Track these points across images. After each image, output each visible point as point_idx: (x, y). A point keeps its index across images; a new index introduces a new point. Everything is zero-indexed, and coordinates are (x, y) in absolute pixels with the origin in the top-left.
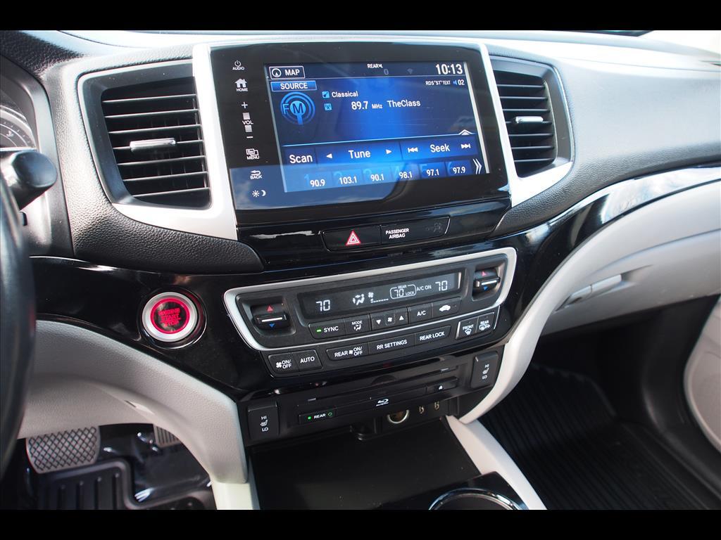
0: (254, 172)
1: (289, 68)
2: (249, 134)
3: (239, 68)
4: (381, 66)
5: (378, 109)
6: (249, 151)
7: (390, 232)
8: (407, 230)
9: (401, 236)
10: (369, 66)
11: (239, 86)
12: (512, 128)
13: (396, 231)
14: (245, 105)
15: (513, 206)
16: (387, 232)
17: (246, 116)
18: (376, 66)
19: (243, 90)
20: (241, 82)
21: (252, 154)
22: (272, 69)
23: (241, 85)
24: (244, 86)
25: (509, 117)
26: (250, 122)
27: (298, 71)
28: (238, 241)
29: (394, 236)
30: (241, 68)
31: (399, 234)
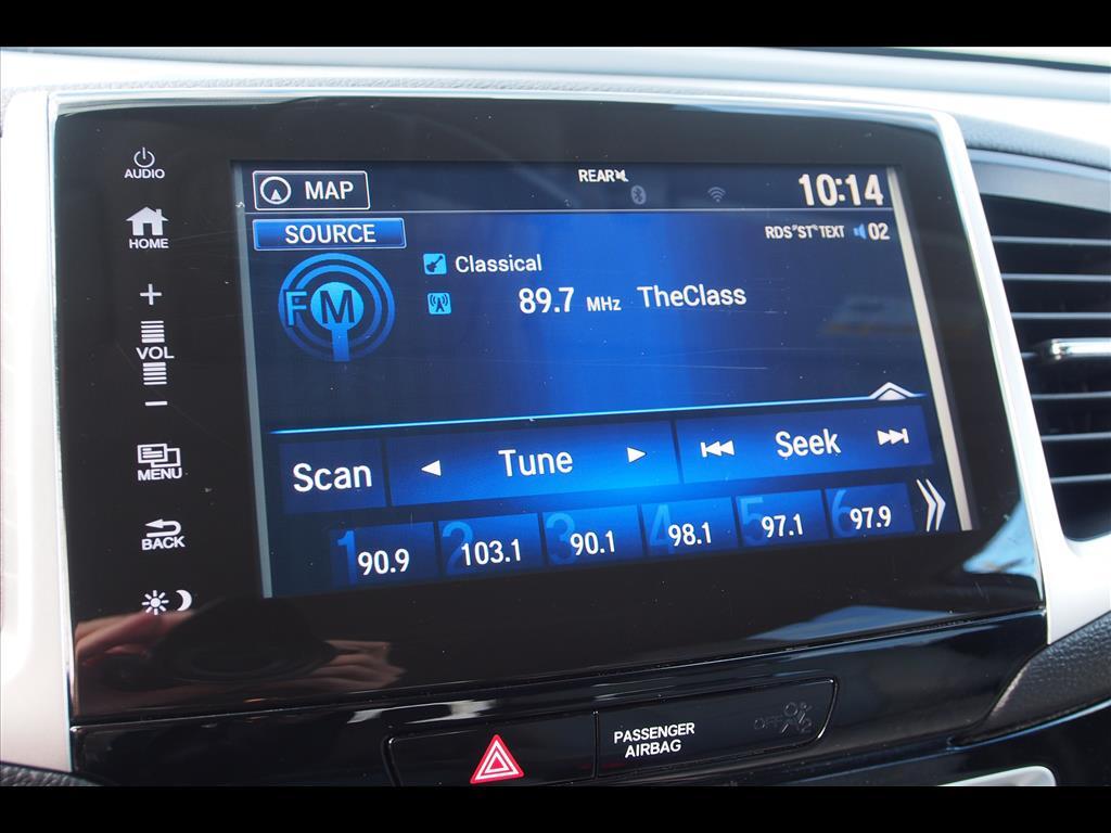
0: (159, 524)
1: (319, 178)
2: (156, 392)
3: (148, 173)
4: (621, 175)
5: (606, 315)
6: (145, 453)
7: (628, 736)
8: (690, 728)
9: (666, 747)
10: (584, 175)
11: (138, 230)
12: (1042, 373)
13: (650, 733)
14: (151, 295)
15: (1049, 642)
16: (617, 736)
17: (153, 333)
18: (606, 176)
19: (151, 244)
20: (148, 221)
21: (157, 462)
22: (260, 179)
23: (147, 228)
24: (157, 230)
25: (1031, 337)
26: (164, 353)
27: (346, 188)
28: (73, 774)
29: (643, 750)
30: (153, 174)
31: (661, 740)
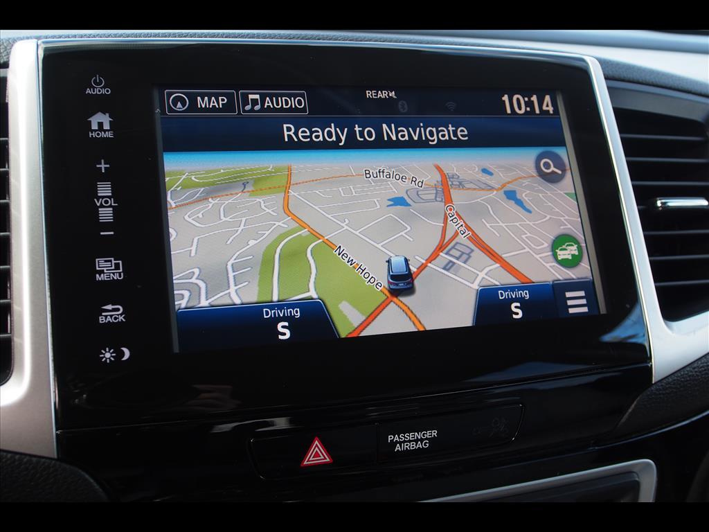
0: (109, 307)
1: (206, 94)
2: (107, 226)
3: (100, 90)
4: (392, 94)
6: (101, 263)
7: (397, 438)
8: (435, 433)
9: (419, 445)
10: (369, 94)
11: (95, 126)
13: (410, 436)
14: (103, 166)
15: (653, 382)
16: (390, 438)
17: (104, 190)
18: (383, 95)
19: (103, 135)
20: (101, 120)
21: (108, 269)
22: (170, 95)
23: (100, 125)
24: (107, 126)
25: (644, 197)
26: (111, 202)
27: (223, 101)
28: (58, 459)
29: (406, 446)
30: (104, 91)
31: (416, 441)
